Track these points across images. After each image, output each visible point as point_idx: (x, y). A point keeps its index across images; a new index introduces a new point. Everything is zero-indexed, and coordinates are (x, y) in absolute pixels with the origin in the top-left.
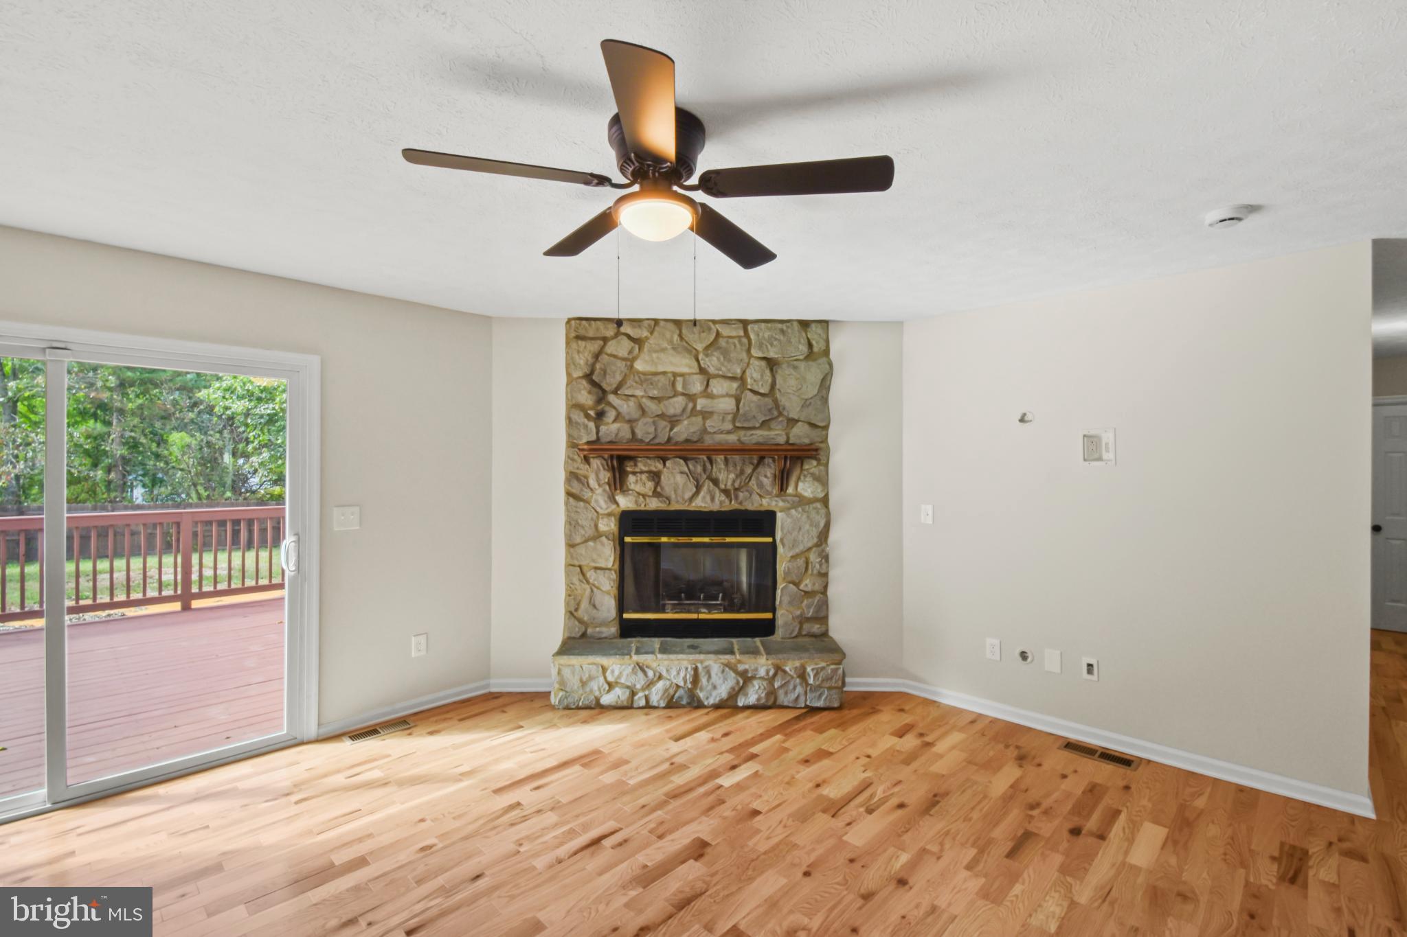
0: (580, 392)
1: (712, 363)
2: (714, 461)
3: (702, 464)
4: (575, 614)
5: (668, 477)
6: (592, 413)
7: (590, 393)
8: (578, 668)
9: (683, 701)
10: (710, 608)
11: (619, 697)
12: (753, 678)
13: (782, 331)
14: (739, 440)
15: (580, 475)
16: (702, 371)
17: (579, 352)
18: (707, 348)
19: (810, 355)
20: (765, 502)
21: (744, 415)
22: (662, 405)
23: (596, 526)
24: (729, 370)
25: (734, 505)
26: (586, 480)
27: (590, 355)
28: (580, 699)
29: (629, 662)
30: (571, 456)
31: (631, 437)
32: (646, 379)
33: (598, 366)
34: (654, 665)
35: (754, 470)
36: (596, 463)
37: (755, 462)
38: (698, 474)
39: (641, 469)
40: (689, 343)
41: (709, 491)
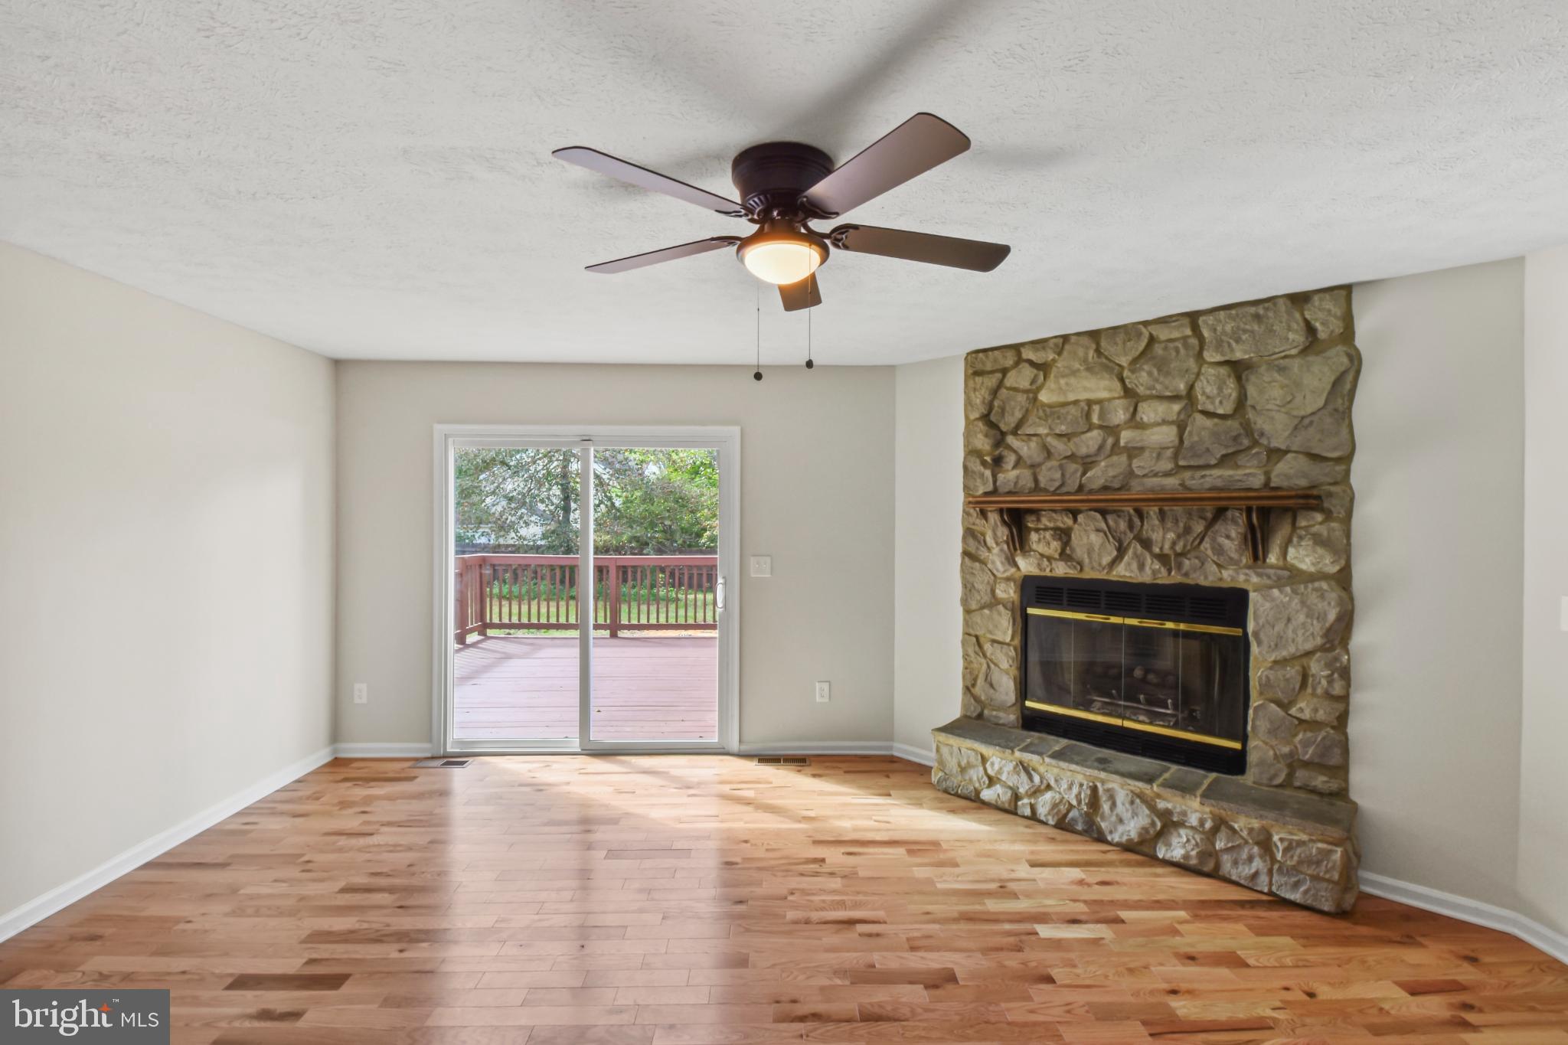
0: (976, 436)
1: (1142, 380)
2: (1145, 515)
3: (1127, 518)
4: (972, 689)
5: (1080, 536)
6: (988, 459)
7: (986, 436)
8: (956, 750)
9: (1077, 825)
10: (1154, 718)
12: (1181, 824)
13: (1257, 317)
14: (1182, 485)
15: (978, 532)
16: (1128, 393)
18: (1135, 361)
19: (1312, 346)
21: (1192, 447)
22: (1071, 444)
23: (993, 592)
24: (1167, 388)
25: (1176, 578)
26: (982, 538)
27: (988, 393)
28: (959, 786)
29: (1011, 757)
30: (968, 509)
31: (1033, 486)
32: (1052, 412)
33: (996, 403)
34: (1042, 769)
35: (1208, 528)
36: (993, 518)
37: (1209, 515)
38: (1121, 533)
39: (1045, 525)
40: (1109, 357)
41: (1137, 557)
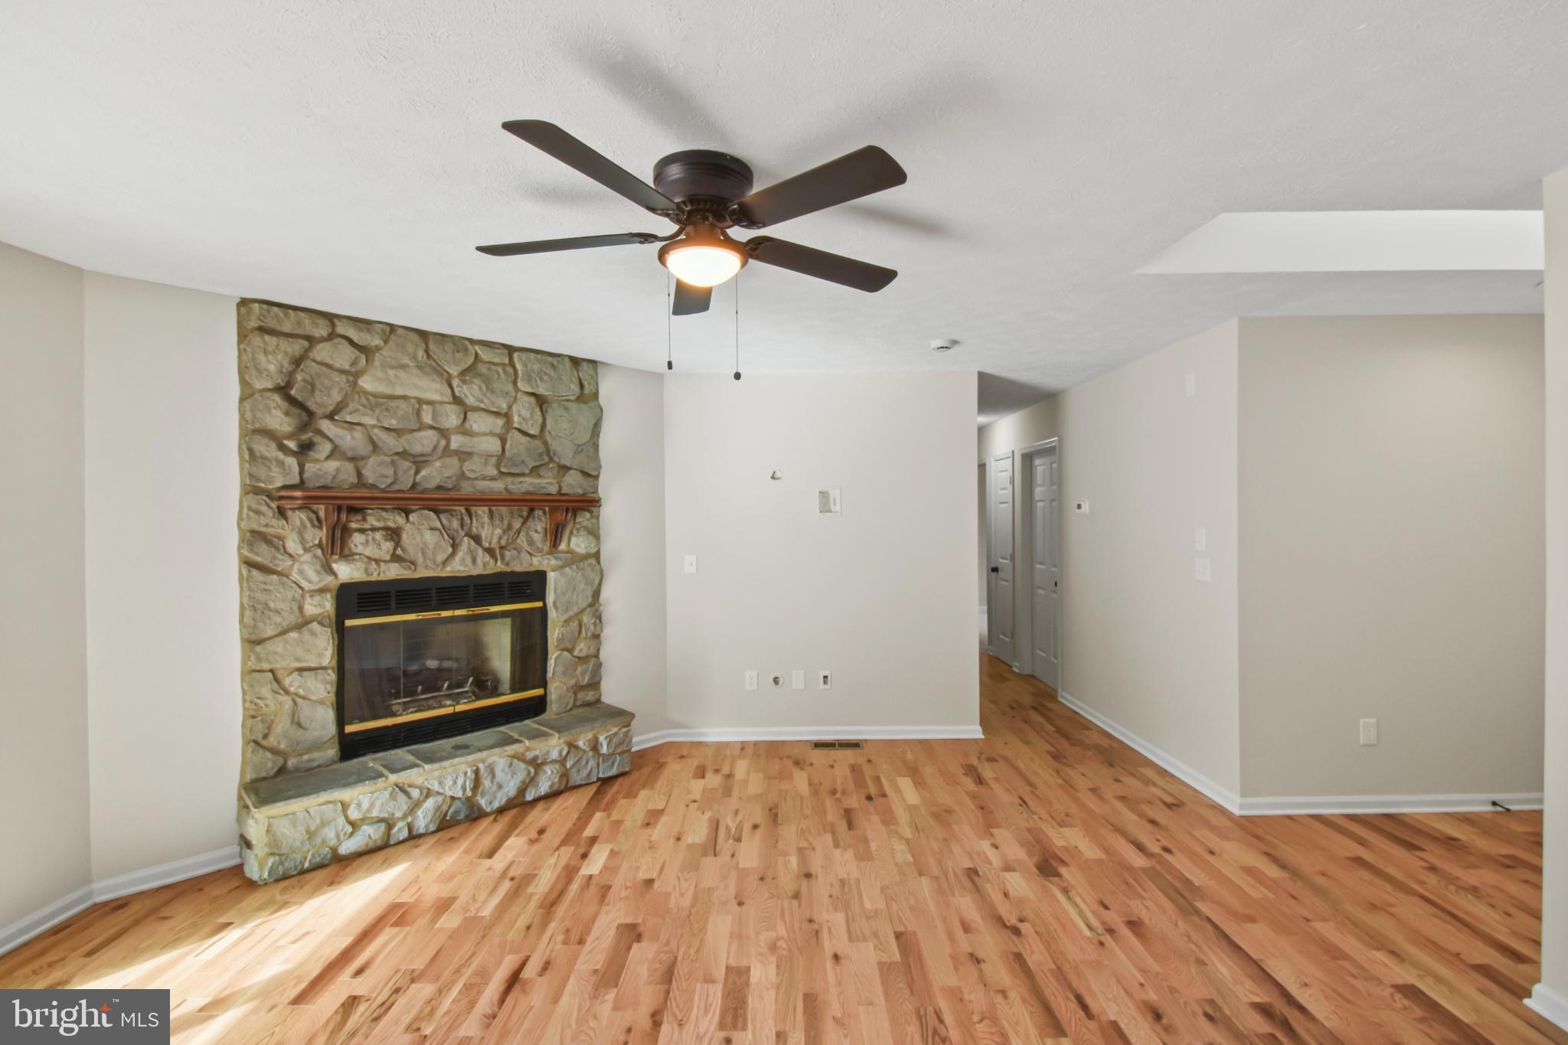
0: (269, 412)
1: (471, 393)
2: (474, 514)
3: (460, 517)
4: (264, 743)
5: (412, 534)
7: (287, 414)
8: (301, 815)
9: (459, 815)
11: (369, 836)
12: (544, 763)
13: (553, 366)
14: (506, 489)
15: (271, 535)
16: (457, 400)
17: (266, 352)
18: (463, 373)
19: (581, 398)
20: (535, 561)
21: (510, 459)
22: (403, 440)
23: (301, 609)
24: (493, 403)
25: (500, 567)
26: (281, 543)
27: (286, 359)
28: (306, 858)
29: (384, 786)
30: (254, 506)
31: (356, 481)
32: (379, 402)
33: (299, 377)
34: (419, 781)
35: (523, 524)
36: (298, 517)
37: (525, 514)
38: (454, 530)
39: (372, 525)
40: (439, 362)
41: (471, 551)
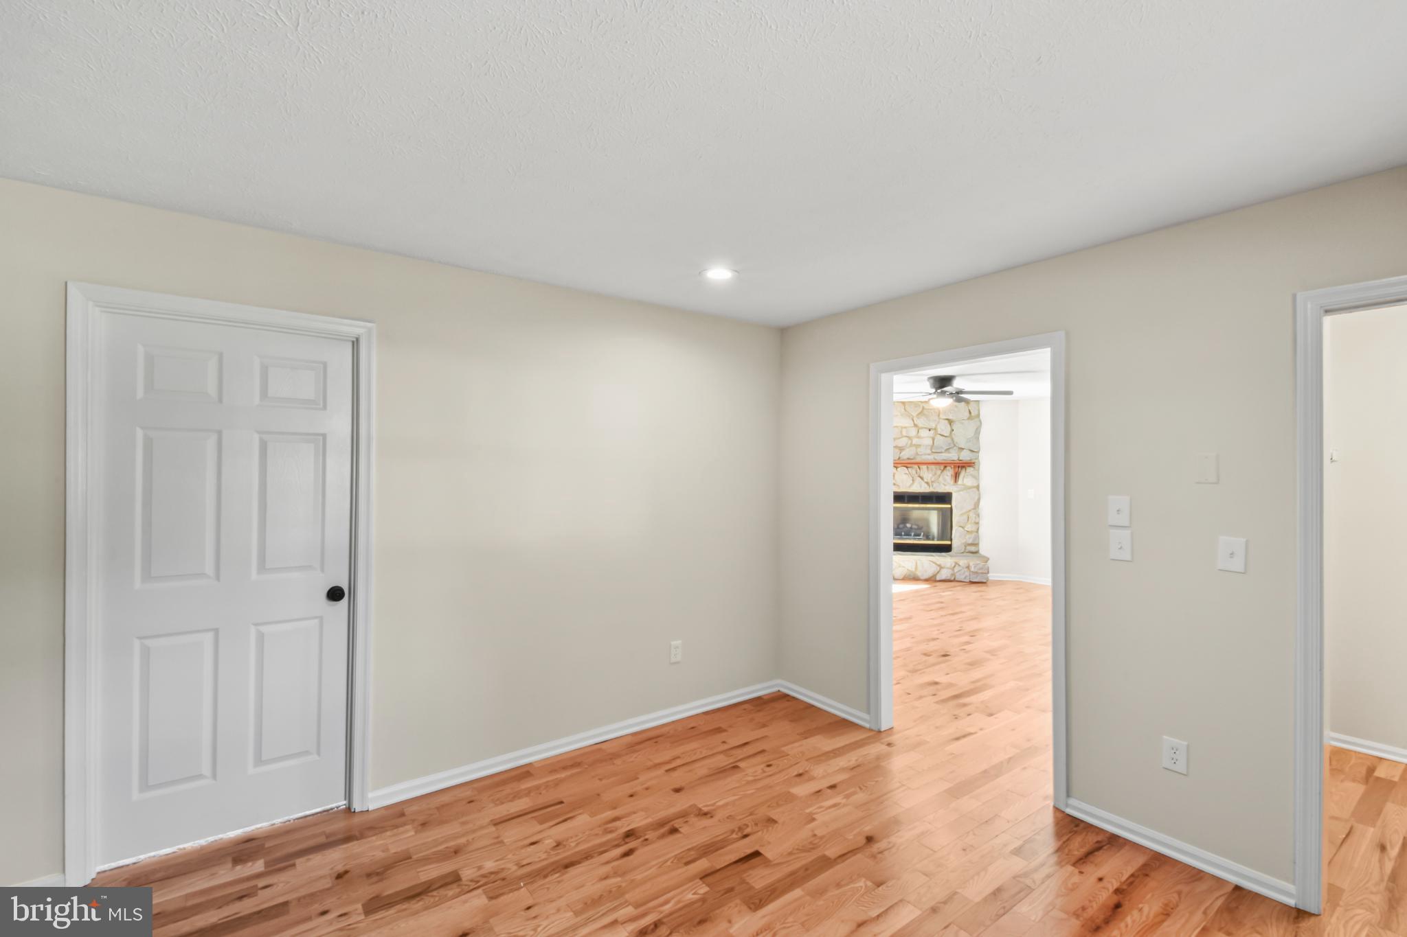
1: (921, 422)
2: (921, 468)
3: (916, 469)
12: (944, 567)
13: (956, 406)
14: (934, 458)
16: (916, 425)
19: (970, 418)
20: (946, 487)
21: (937, 446)
24: (929, 425)
25: (931, 489)
35: (942, 472)
37: (942, 468)
38: (913, 474)
41: (919, 483)
